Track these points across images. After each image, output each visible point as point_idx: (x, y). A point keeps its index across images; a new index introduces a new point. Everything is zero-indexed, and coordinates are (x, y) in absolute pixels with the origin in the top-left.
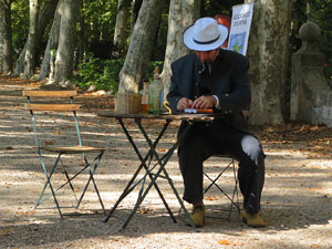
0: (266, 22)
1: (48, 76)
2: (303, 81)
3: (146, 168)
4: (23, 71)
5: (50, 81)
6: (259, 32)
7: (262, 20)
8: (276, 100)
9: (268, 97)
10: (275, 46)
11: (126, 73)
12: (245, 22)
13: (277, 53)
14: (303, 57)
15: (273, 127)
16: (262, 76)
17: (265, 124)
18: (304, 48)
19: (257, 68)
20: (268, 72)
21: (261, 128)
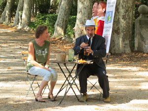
0: (122, 6)
1: (18, 24)
2: (140, 33)
3: (68, 81)
4: (4, 21)
5: (19, 27)
6: (119, 10)
7: (121, 5)
8: (127, 42)
9: (123, 41)
10: (127, 17)
11: (58, 25)
12: (113, 6)
13: (127, 20)
14: (140, 21)
15: (126, 54)
16: (121, 31)
17: (122, 53)
18: (140, 17)
19: (119, 27)
20: (124, 29)
21: (121, 55)
